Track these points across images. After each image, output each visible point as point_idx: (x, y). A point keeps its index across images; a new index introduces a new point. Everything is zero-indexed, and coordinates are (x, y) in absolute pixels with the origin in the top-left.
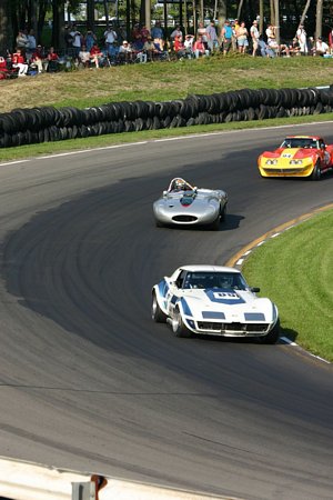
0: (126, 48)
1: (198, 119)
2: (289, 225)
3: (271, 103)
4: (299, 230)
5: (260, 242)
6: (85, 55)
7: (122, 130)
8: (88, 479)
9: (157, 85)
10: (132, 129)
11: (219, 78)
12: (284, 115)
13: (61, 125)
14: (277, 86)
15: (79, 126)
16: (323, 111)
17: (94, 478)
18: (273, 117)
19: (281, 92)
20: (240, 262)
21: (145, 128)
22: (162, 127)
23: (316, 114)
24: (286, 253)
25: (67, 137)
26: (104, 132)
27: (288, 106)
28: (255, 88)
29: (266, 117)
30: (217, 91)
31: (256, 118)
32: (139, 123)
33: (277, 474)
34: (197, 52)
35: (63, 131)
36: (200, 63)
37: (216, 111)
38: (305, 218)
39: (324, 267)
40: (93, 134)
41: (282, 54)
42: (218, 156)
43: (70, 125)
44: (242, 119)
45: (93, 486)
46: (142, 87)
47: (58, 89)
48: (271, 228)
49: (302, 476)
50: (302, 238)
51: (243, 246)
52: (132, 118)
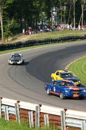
0: (48, 29)
1: (61, 42)
2: (77, 60)
3: (74, 38)
4: (79, 61)
5: (72, 63)
6: (41, 30)
7: (48, 43)
8: (38, 105)
9: (54, 36)
10: (49, 43)
11: (65, 34)
12: (76, 41)
13: (37, 43)
14: (75, 35)
15: (40, 43)
16: (83, 40)
17: (39, 105)
18: (74, 41)
19: (76, 37)
20: (68, 66)
21: (52, 43)
22: (55, 43)
23: (82, 40)
24: (76, 65)
25: (38, 45)
26: (45, 44)
27: (77, 39)
28: (71, 36)
29: (73, 41)
30: (64, 36)
31: (71, 41)
32: (51, 42)
33: (74, 104)
34: (61, 30)
35: (37, 44)
36: (61, 32)
37: (64, 40)
38: (80, 59)
39: (83, 67)
40: (43, 44)
41: (76, 30)
42: (64, 48)
43: (39, 43)
44: (69, 41)
45: (39, 106)
46: (51, 36)
47: (36, 36)
48: (74, 61)
49: (78, 104)
50: (79, 62)
51: (69, 64)
52: (49, 41)
